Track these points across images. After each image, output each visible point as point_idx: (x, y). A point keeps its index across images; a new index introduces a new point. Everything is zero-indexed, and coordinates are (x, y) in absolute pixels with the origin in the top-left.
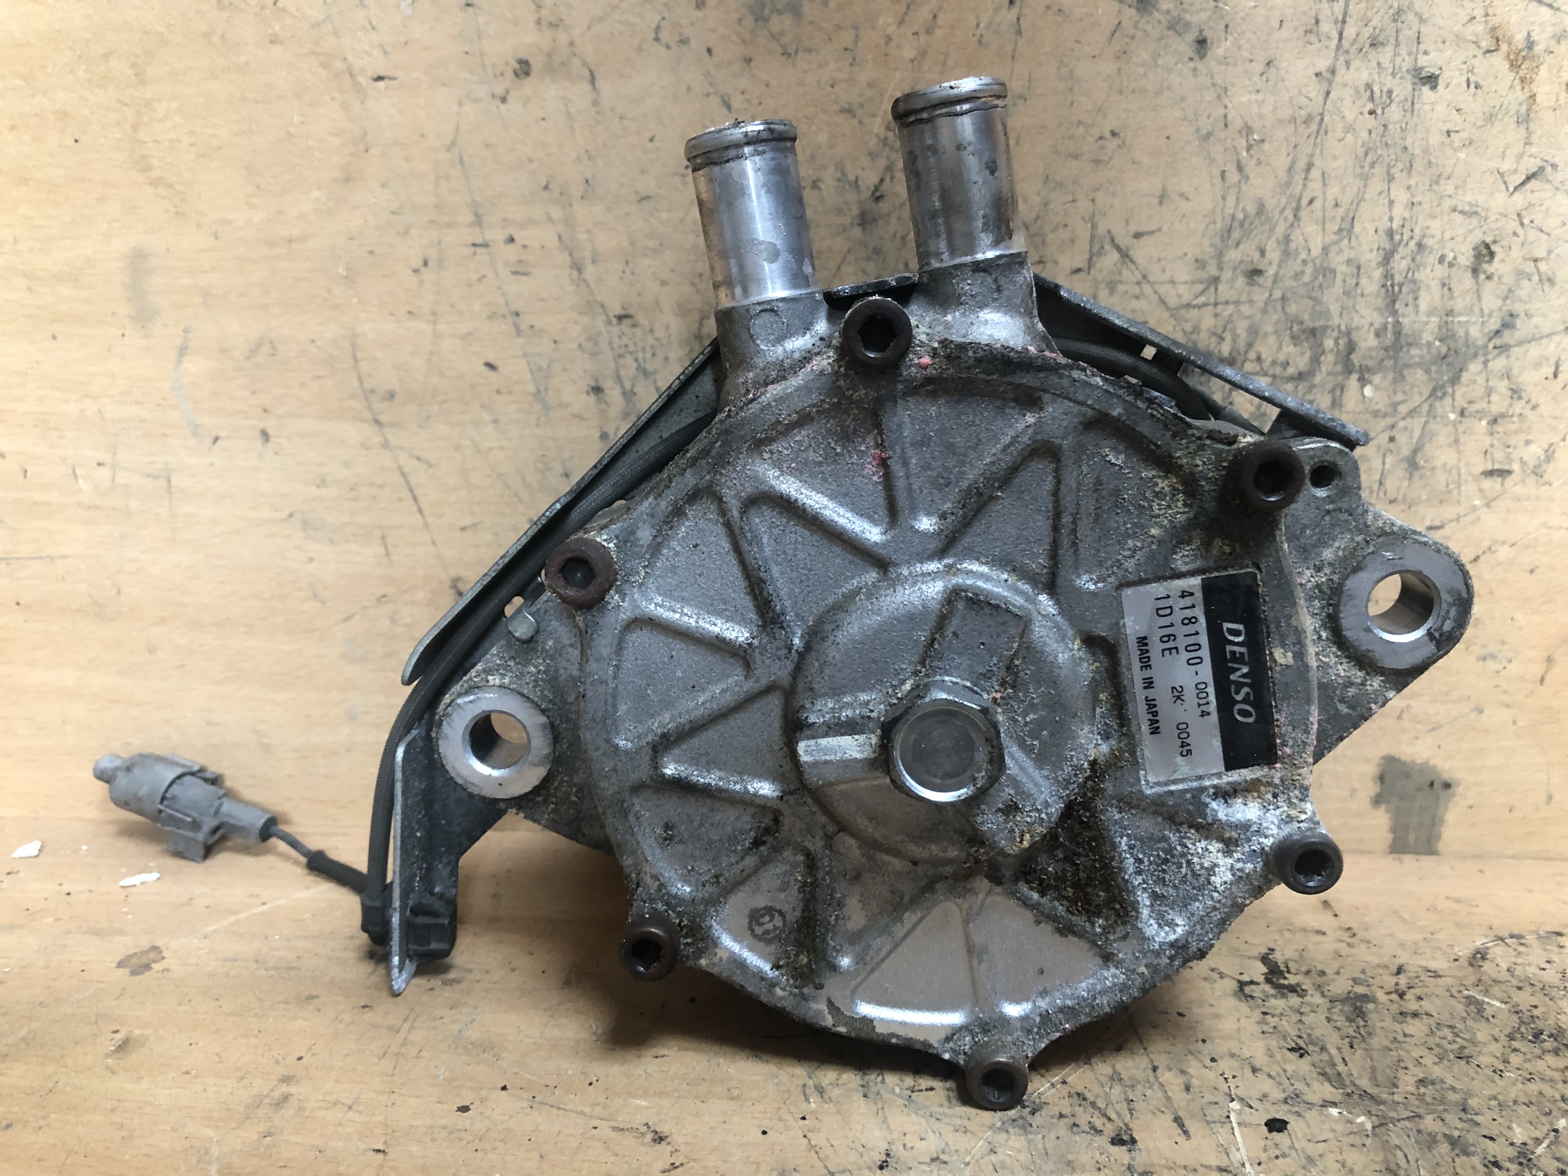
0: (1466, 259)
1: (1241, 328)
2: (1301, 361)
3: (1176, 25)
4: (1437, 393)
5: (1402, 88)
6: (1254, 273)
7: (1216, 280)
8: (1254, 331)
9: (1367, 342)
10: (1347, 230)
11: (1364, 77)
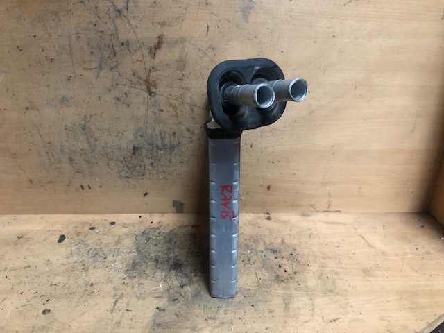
0: (172, 134)
1: (141, 144)
2: (151, 148)
3: (124, 103)
4: (171, 152)
5: (158, 112)
6: (142, 136)
7: (136, 137)
8: (144, 145)
9: (160, 145)
10: (154, 130)
11: (153, 110)
